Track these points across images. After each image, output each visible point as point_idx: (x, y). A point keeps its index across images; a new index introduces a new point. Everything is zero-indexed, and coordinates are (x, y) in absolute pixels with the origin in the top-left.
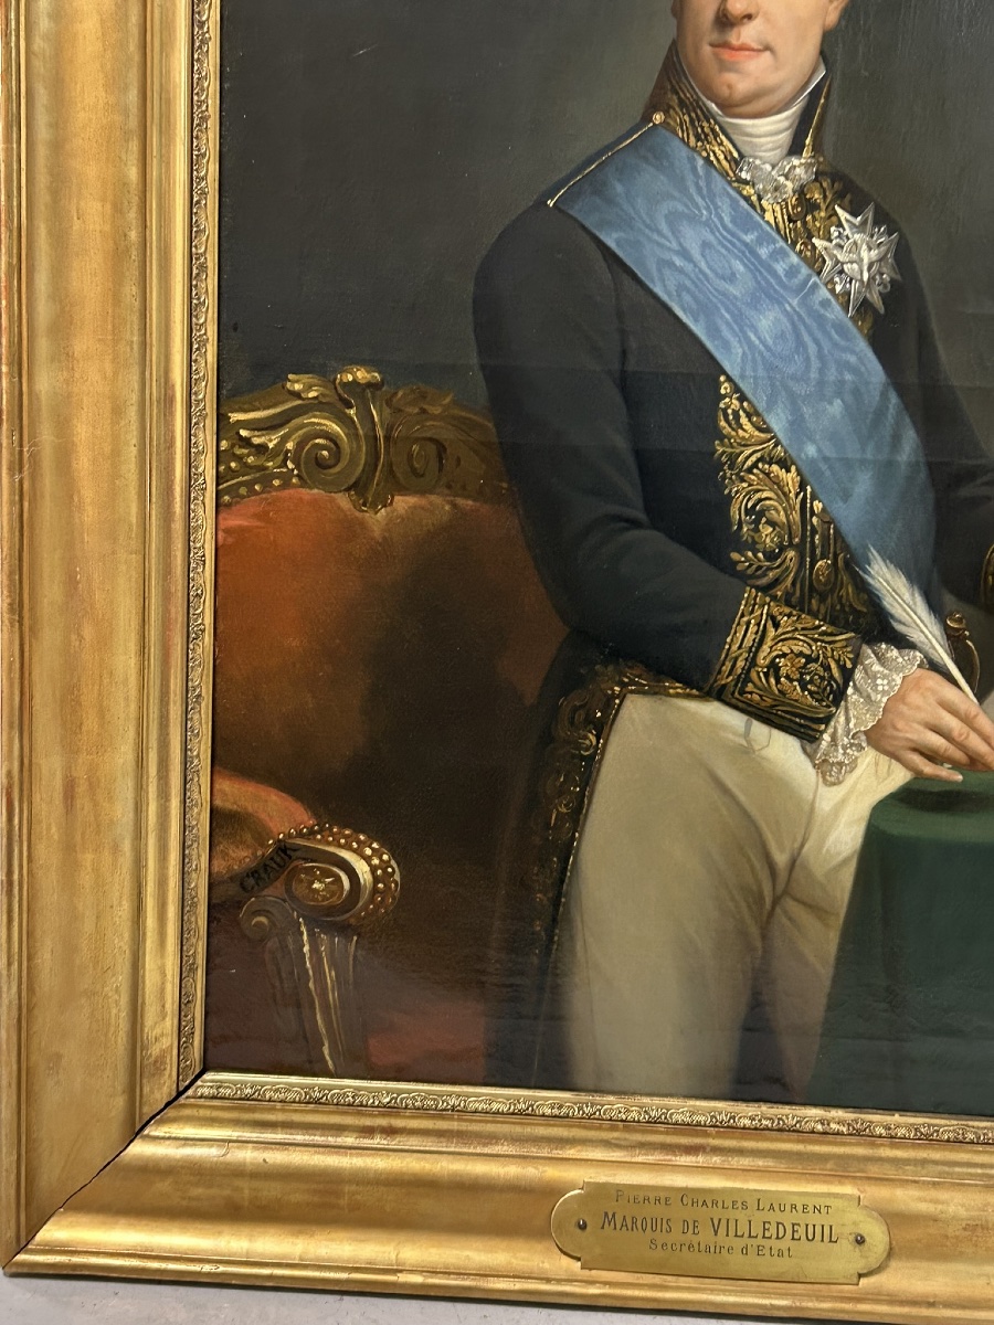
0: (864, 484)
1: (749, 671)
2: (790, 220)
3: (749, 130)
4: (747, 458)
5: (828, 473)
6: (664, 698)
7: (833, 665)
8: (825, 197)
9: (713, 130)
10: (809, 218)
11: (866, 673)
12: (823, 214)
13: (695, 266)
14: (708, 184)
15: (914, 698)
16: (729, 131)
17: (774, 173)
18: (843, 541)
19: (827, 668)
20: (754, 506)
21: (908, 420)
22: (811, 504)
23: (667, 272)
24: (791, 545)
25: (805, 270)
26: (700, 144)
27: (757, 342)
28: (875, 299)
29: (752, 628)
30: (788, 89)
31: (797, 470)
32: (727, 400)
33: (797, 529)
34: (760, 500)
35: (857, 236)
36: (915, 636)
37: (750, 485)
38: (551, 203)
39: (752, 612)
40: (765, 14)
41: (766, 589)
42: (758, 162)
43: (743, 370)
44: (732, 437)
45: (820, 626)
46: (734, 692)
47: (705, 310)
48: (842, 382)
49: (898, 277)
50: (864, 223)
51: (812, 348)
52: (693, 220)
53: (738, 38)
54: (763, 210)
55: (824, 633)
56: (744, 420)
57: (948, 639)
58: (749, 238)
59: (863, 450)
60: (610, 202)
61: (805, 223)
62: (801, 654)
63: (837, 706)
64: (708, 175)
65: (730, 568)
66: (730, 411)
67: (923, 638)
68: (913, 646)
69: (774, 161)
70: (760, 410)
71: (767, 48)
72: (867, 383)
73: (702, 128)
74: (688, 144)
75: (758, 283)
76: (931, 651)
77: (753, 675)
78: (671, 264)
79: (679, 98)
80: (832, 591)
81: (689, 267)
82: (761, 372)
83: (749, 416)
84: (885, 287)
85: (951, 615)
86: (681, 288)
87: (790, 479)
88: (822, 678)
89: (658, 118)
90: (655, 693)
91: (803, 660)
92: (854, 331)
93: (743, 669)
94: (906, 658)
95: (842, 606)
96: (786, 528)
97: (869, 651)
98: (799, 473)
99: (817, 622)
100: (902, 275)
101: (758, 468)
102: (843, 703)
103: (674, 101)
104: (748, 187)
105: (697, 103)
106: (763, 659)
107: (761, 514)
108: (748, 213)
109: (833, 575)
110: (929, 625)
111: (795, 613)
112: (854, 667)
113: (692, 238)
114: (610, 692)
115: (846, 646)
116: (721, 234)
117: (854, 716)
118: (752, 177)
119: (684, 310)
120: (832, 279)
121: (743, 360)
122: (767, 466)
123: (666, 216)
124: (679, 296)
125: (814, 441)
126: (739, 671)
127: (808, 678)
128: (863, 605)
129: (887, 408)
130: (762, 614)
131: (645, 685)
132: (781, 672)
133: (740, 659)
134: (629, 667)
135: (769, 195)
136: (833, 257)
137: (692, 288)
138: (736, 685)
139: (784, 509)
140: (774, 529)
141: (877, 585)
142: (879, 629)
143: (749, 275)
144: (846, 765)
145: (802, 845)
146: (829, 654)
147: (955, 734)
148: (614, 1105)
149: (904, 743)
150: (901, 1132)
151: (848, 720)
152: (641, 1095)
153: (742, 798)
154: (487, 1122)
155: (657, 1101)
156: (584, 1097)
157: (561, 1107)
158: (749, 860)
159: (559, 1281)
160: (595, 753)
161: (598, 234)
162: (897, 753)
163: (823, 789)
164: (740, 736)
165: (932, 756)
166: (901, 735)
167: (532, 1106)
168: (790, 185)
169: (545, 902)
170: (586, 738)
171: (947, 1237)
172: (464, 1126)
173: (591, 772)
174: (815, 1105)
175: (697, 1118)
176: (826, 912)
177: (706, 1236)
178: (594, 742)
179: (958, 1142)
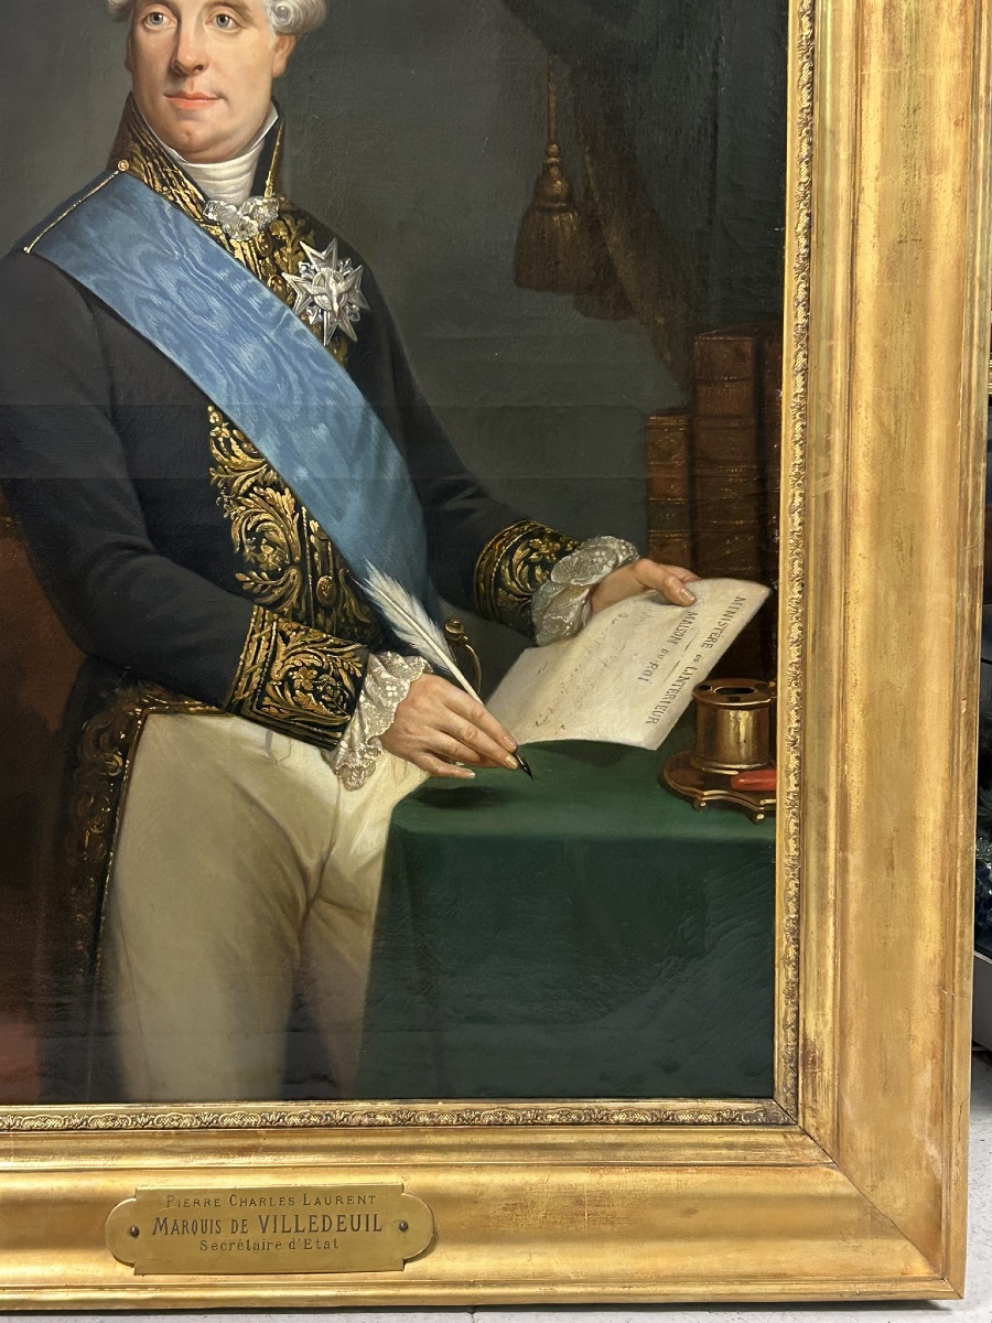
0: (355, 503)
1: (264, 686)
2: (259, 257)
3: (212, 174)
4: (242, 483)
5: (320, 495)
6: (184, 715)
7: (344, 675)
8: (290, 234)
9: (177, 175)
10: (277, 254)
11: (375, 680)
12: (289, 250)
13: (173, 303)
14: (177, 227)
15: (423, 702)
16: (192, 175)
17: (239, 213)
18: (342, 557)
19: (339, 679)
20: (254, 528)
21: (390, 441)
22: (308, 524)
23: (146, 310)
24: (293, 563)
25: (278, 304)
26: (165, 189)
27: (240, 373)
28: (348, 328)
29: (264, 644)
30: (243, 135)
31: (291, 492)
32: (217, 429)
33: (297, 546)
34: (259, 522)
35: (323, 270)
36: (417, 643)
37: (248, 508)
38: (26, 249)
39: (262, 629)
40: (215, 64)
41: (272, 607)
42: (222, 203)
43: (229, 399)
44: (227, 464)
45: (327, 639)
46: (251, 708)
47: (185, 345)
48: (325, 407)
49: (366, 307)
50: (329, 257)
51: (293, 377)
52: (167, 260)
53: (192, 86)
54: (233, 248)
55: (332, 646)
56: (235, 447)
57: (449, 644)
58: (221, 275)
59: (352, 472)
60: (83, 246)
61: (273, 260)
62: (313, 666)
63: (351, 712)
64: (176, 218)
65: (236, 588)
66: (221, 439)
67: (425, 645)
68: (416, 653)
69: (239, 201)
70: (249, 436)
71: (220, 96)
72: (348, 408)
73: (166, 173)
74: (154, 189)
75: (235, 317)
76: (434, 657)
77: (269, 689)
78: (149, 302)
79: (142, 146)
80: (336, 604)
81: (167, 305)
82: (247, 402)
83: (239, 443)
84: (356, 317)
85: (449, 622)
86: (161, 325)
87: (285, 500)
88: (334, 688)
89: (123, 165)
90: (176, 712)
91: (315, 673)
92: (331, 359)
93: (259, 684)
94: (412, 664)
95: (347, 618)
96: (286, 548)
97: (377, 660)
98: (293, 494)
99: (325, 636)
100: (369, 304)
101: (253, 492)
102: (356, 711)
103: (137, 150)
104: (215, 228)
105: (160, 151)
106: (277, 671)
107: (262, 534)
108: (218, 251)
109: (335, 591)
110: (429, 632)
111: (302, 627)
112: (364, 675)
113: (167, 278)
114: (131, 714)
115: (354, 657)
116: (193, 270)
117: (367, 723)
118: (219, 217)
119: (165, 343)
120: (305, 310)
121: (228, 392)
122: (262, 490)
123: (140, 258)
124: (160, 332)
125: (304, 465)
126: (255, 686)
127: (321, 689)
128: (366, 616)
129: (369, 430)
130: (272, 631)
131: (166, 705)
132: (295, 685)
133: (255, 674)
134: (148, 689)
135: (237, 234)
136: (303, 290)
137: (173, 325)
138: (253, 700)
139: (283, 530)
140: (275, 549)
141: (377, 597)
142: (383, 638)
143: (227, 311)
144: (365, 770)
145: (330, 850)
146: (339, 665)
147: (464, 733)
148: (167, 1113)
149: (417, 745)
150: (444, 1119)
151: (362, 727)
152: (194, 1102)
153: (268, 807)
154: (43, 1139)
155: (208, 1106)
156: (137, 1107)
157: (115, 1119)
158: (281, 867)
159: (112, 1288)
160: (122, 774)
161: (76, 277)
162: (411, 755)
163: (345, 794)
164: (261, 748)
165: (444, 756)
166: (413, 737)
167: (86, 1120)
168: (255, 224)
169: (86, 921)
170: (112, 759)
171: (488, 1217)
172: (21, 1145)
173: (120, 792)
174: (362, 1099)
175: (247, 1120)
176: (357, 911)
177: (254, 1234)
178: (121, 764)
179: (499, 1125)
